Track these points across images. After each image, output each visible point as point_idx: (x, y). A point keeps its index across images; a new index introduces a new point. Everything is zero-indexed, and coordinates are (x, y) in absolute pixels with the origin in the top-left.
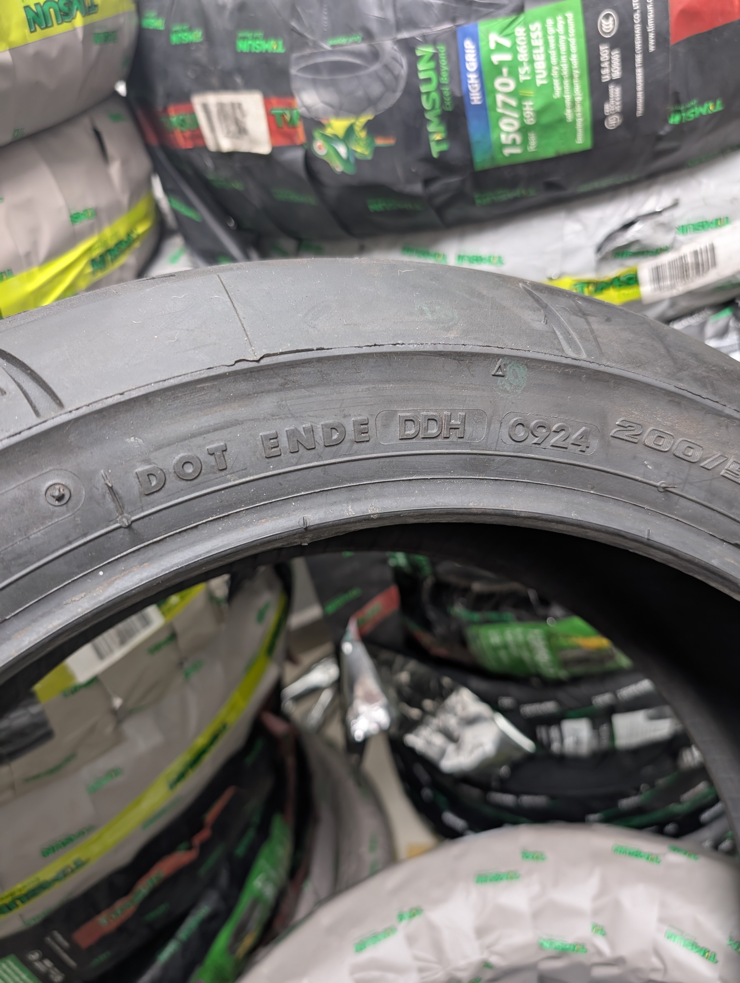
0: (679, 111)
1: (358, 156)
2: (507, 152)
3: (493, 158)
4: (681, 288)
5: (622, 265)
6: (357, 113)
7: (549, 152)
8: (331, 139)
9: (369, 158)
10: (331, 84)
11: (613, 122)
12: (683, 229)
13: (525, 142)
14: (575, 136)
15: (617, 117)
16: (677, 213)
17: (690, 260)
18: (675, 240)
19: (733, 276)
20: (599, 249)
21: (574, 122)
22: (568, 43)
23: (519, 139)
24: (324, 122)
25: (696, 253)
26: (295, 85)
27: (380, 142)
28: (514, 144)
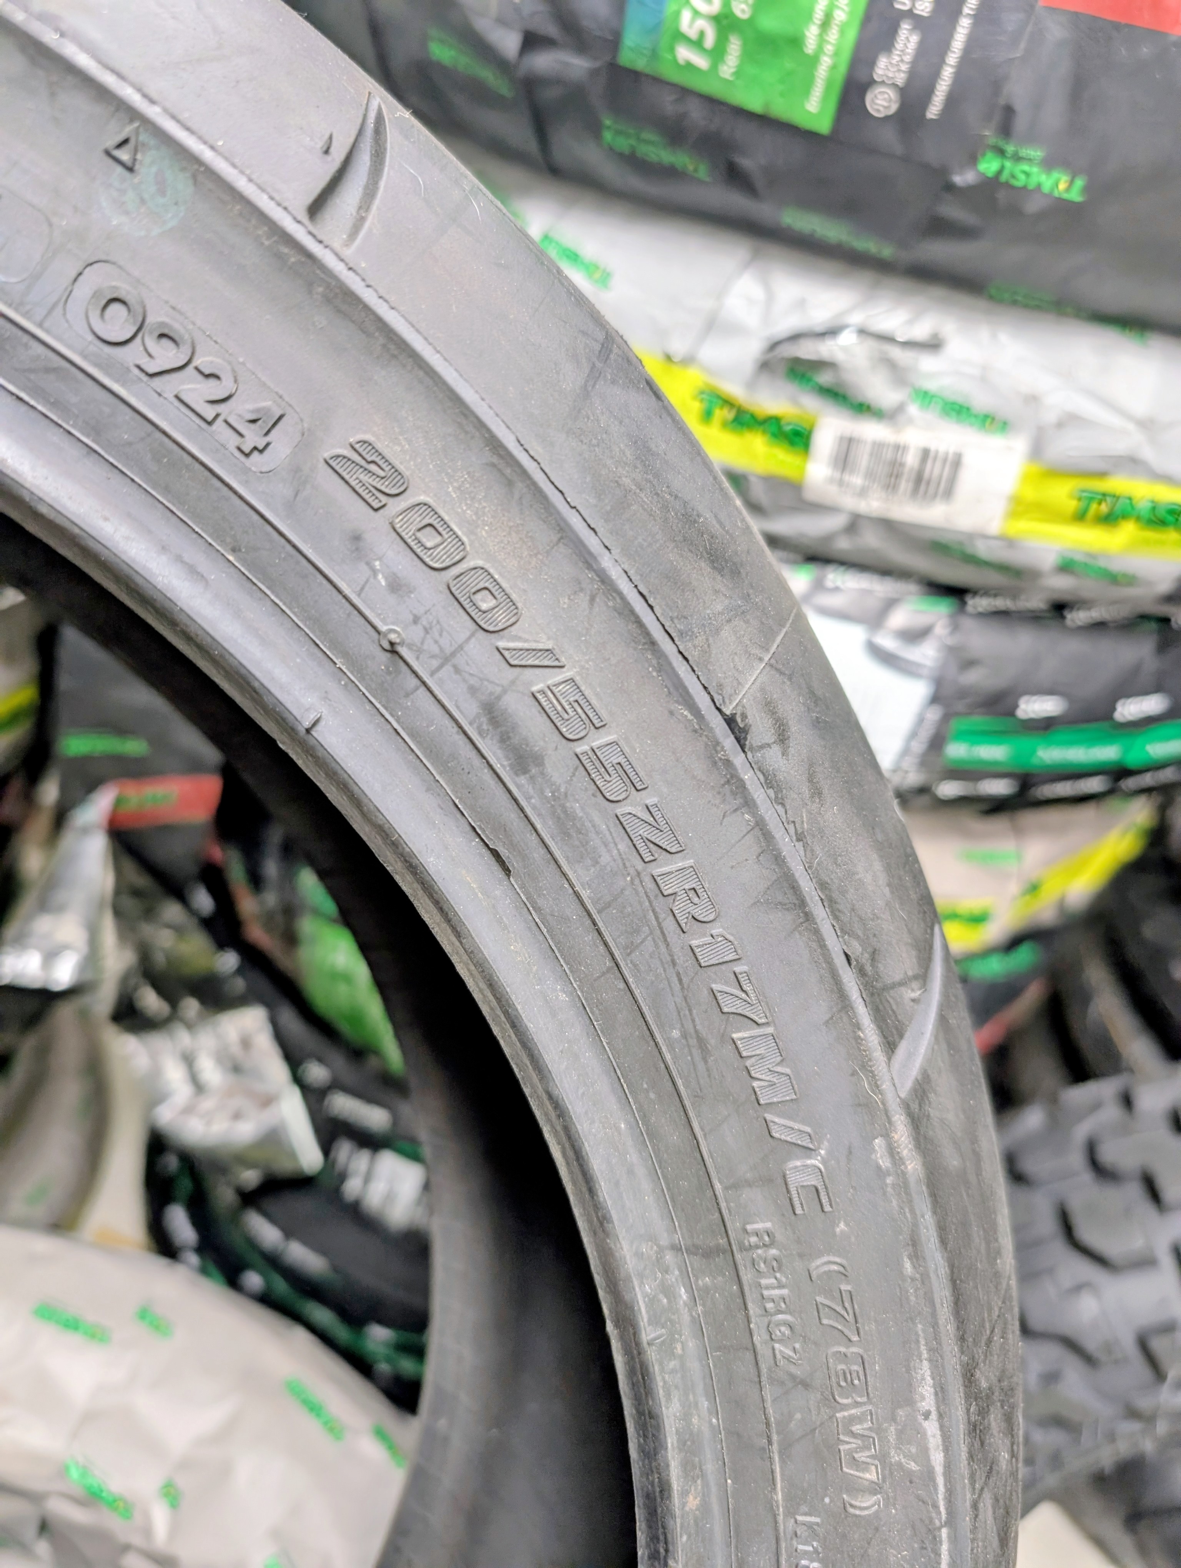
0: (1000, 152)
2: (684, 53)
3: (654, 54)
4: (876, 505)
5: (795, 401)
7: (753, 102)
11: (881, 101)
12: (925, 397)
13: (719, 51)
14: (806, 91)
15: (892, 94)
16: (927, 363)
17: (911, 460)
18: (900, 409)
20: (772, 346)
21: (814, 61)
23: (710, 41)
25: (925, 453)
28: (698, 44)
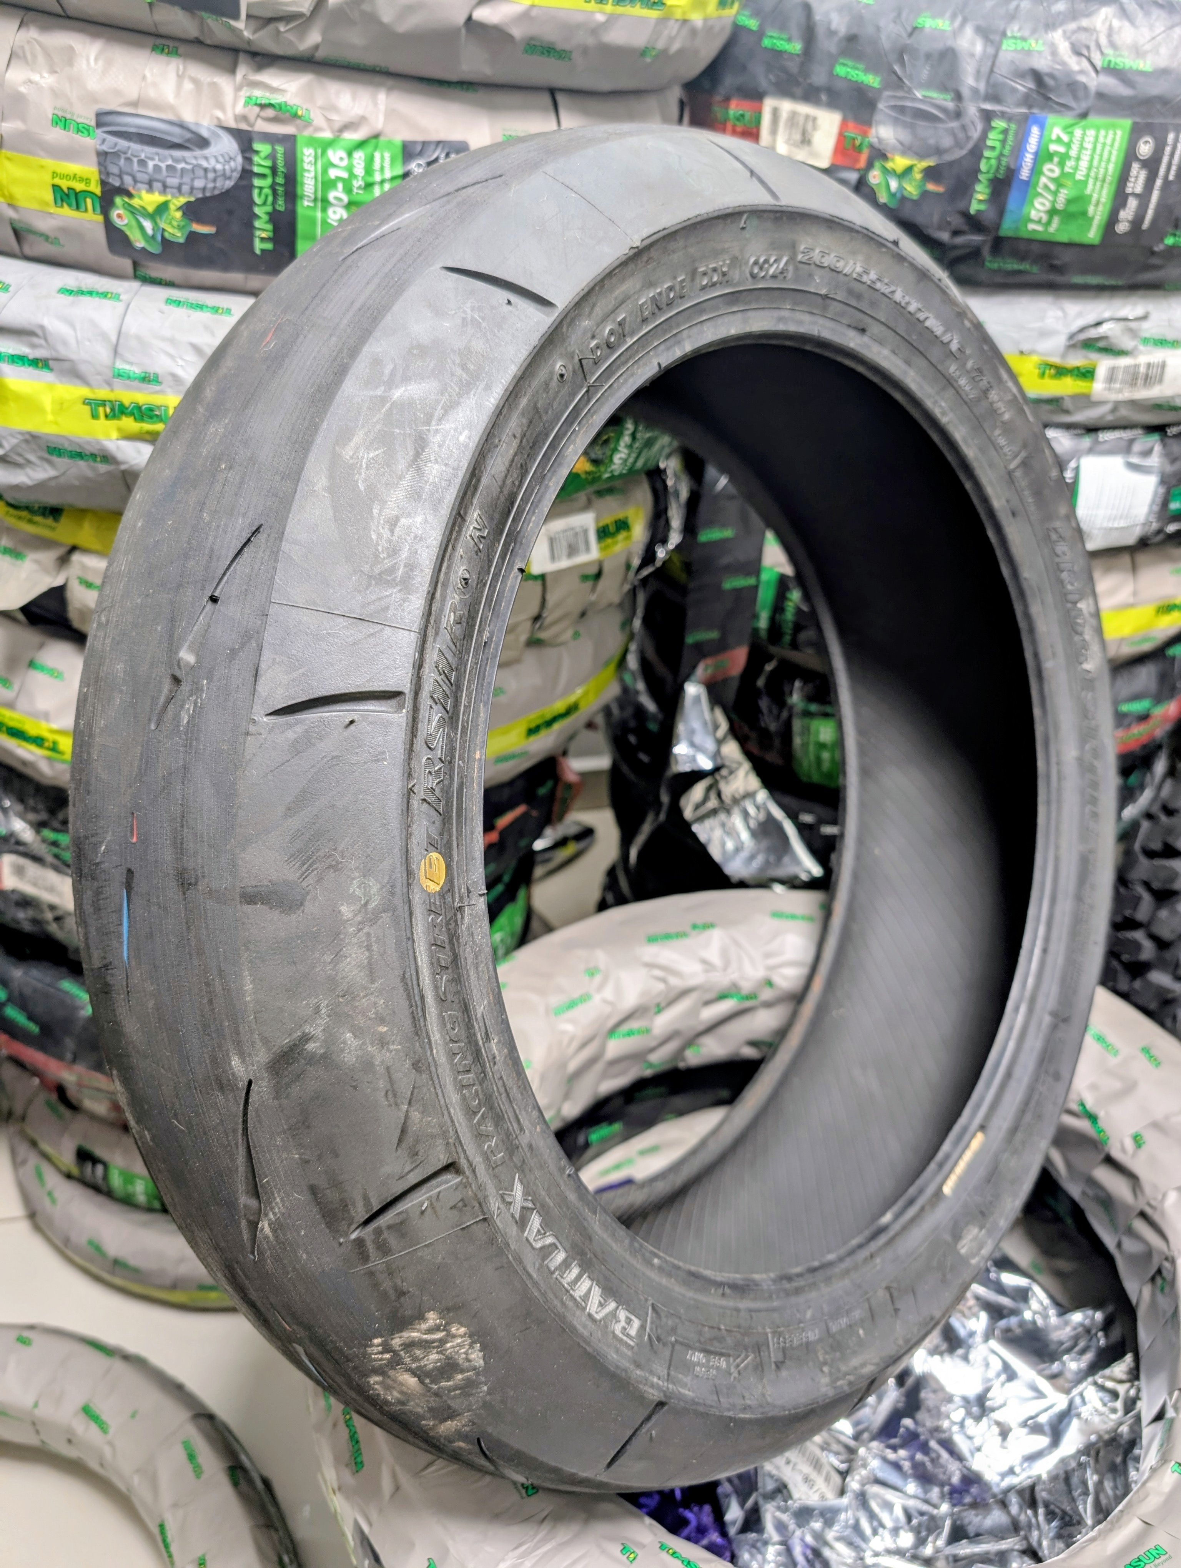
0: (1175, 235)
1: (906, 194)
2: (1031, 226)
3: (1017, 229)
4: (1127, 395)
5: (1086, 357)
6: (921, 156)
7: (1063, 238)
8: (886, 172)
9: (915, 198)
10: (911, 127)
11: (1122, 227)
12: (1146, 341)
13: (1049, 223)
14: (1089, 230)
15: (1127, 224)
16: (1145, 325)
17: (1142, 370)
18: (1135, 348)
19: (1173, 397)
20: (1071, 336)
21: (1092, 219)
22: (1110, 153)
23: (1044, 219)
24: (889, 155)
25: (1149, 365)
26: (878, 117)
27: (931, 187)
28: (1039, 222)
